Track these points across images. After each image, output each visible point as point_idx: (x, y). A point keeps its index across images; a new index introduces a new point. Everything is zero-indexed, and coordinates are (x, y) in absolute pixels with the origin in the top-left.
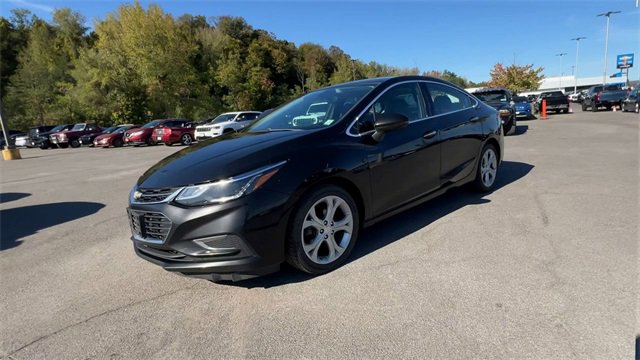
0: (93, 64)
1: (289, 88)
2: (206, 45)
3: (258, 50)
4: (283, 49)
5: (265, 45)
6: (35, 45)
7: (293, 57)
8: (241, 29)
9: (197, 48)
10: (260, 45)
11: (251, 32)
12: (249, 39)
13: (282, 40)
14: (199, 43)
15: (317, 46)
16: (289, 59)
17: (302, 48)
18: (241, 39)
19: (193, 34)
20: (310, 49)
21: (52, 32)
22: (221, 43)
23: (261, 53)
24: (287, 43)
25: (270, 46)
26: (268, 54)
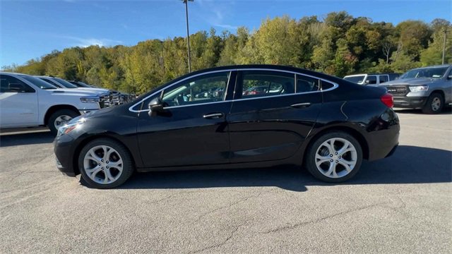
0: (243, 55)
1: (372, 61)
2: (313, 35)
3: (353, 34)
4: (378, 29)
5: (361, 29)
6: (227, 47)
7: (388, 34)
8: (343, 20)
9: (307, 38)
10: (356, 29)
11: (351, 20)
12: (348, 26)
13: (380, 22)
14: (309, 35)
15: (418, 22)
16: (383, 37)
17: (399, 27)
18: (341, 27)
19: (306, 28)
20: (408, 25)
21: (235, 39)
22: (324, 32)
23: (356, 35)
24: (384, 24)
25: (365, 28)
26: (362, 35)
